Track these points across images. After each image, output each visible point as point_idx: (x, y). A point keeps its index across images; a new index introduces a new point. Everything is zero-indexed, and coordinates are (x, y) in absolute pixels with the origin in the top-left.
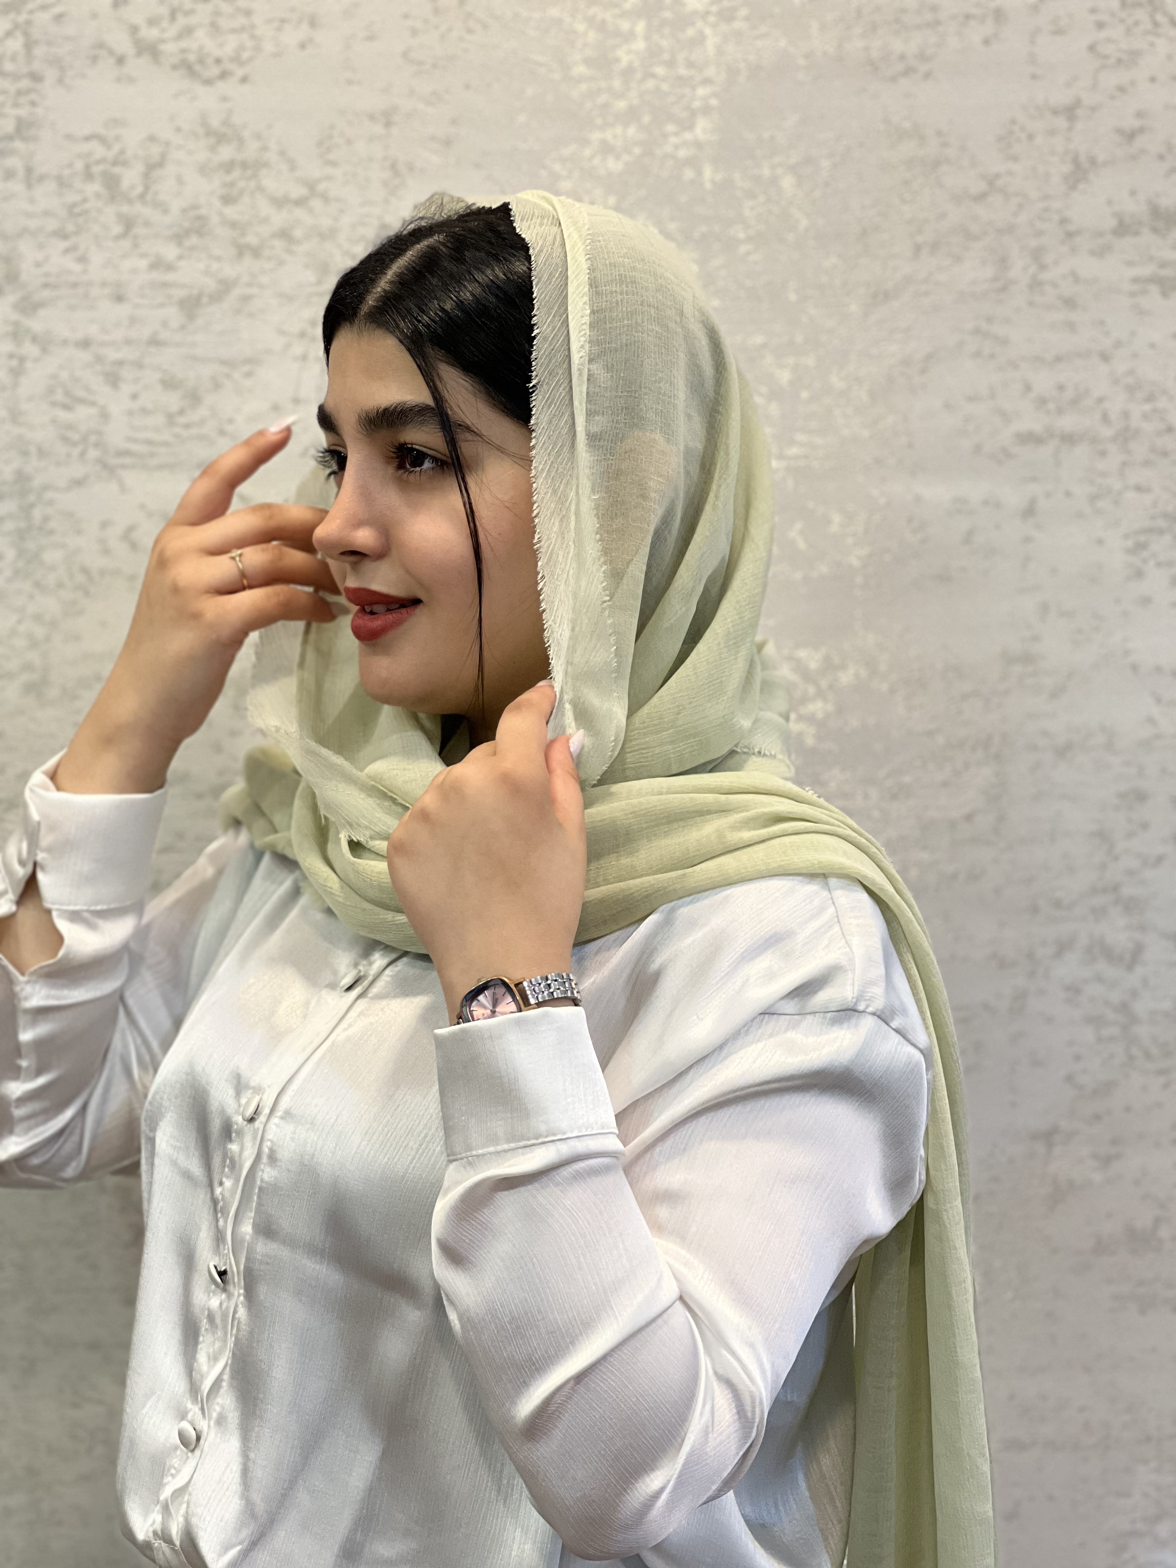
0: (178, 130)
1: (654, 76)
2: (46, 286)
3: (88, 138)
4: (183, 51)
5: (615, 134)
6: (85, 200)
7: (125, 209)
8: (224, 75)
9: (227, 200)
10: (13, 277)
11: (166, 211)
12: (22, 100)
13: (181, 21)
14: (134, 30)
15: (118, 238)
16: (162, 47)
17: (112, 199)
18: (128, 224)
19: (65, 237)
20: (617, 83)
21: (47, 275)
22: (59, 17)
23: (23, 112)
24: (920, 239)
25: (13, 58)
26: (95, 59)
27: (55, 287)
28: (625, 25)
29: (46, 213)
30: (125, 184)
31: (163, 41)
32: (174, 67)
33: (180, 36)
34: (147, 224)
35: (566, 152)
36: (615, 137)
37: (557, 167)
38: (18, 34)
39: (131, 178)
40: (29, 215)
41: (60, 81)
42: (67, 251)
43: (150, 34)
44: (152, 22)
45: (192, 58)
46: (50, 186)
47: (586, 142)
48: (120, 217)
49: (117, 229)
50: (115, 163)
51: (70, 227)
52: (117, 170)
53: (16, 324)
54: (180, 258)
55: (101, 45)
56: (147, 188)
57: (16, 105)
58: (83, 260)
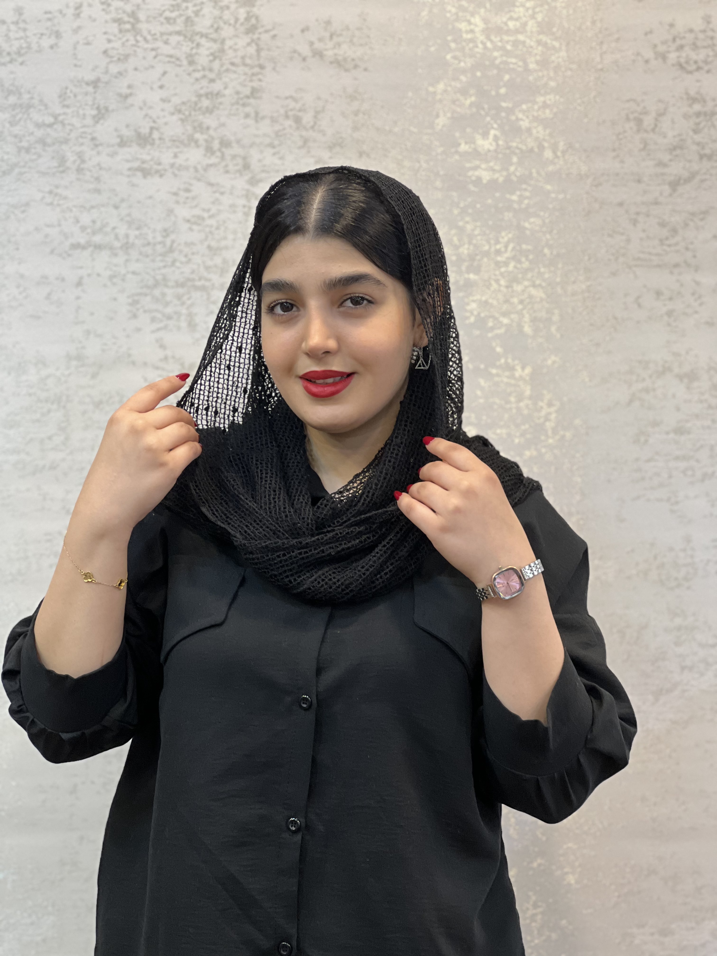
0: (332, 94)
1: (571, 69)
2: (263, 171)
3: (287, 98)
4: (336, 55)
5: (551, 98)
6: (284, 129)
7: (304, 133)
8: (356, 67)
9: (356, 129)
10: (247, 167)
11: (324, 135)
12: (254, 78)
13: (335, 39)
14: (312, 43)
15: (300, 148)
16: (325, 53)
17: (298, 128)
18: (306, 141)
19: (274, 147)
20: (552, 74)
21: (264, 166)
22: (274, 36)
23: (255, 84)
24: (702, 152)
25: (251, 57)
26: (291, 59)
27: (268, 172)
28: (556, 44)
29: (265, 135)
30: (304, 121)
31: (326, 50)
32: (331, 63)
33: (334, 48)
34: (315, 141)
35: (524, 107)
36: (550, 100)
37: (520, 116)
38: (253, 45)
39: (307, 118)
40: (256, 136)
41: (274, 69)
42: (274, 154)
43: (318, 45)
44: (320, 40)
45: (340, 58)
46: (267, 121)
47: (535, 102)
48: (301, 136)
49: (300, 143)
50: (300, 111)
51: (276, 143)
52: (300, 114)
53: (248, 191)
54: (331, 158)
55: (295, 51)
56: (315, 123)
57: (251, 81)
58: (282, 158)
